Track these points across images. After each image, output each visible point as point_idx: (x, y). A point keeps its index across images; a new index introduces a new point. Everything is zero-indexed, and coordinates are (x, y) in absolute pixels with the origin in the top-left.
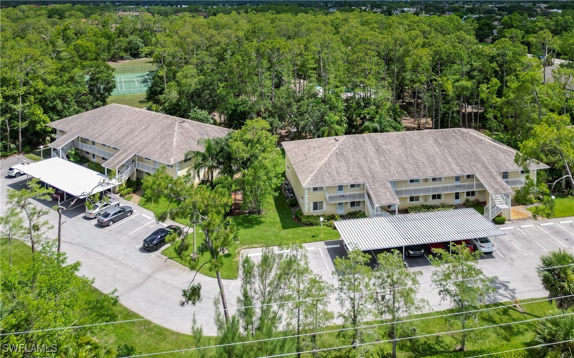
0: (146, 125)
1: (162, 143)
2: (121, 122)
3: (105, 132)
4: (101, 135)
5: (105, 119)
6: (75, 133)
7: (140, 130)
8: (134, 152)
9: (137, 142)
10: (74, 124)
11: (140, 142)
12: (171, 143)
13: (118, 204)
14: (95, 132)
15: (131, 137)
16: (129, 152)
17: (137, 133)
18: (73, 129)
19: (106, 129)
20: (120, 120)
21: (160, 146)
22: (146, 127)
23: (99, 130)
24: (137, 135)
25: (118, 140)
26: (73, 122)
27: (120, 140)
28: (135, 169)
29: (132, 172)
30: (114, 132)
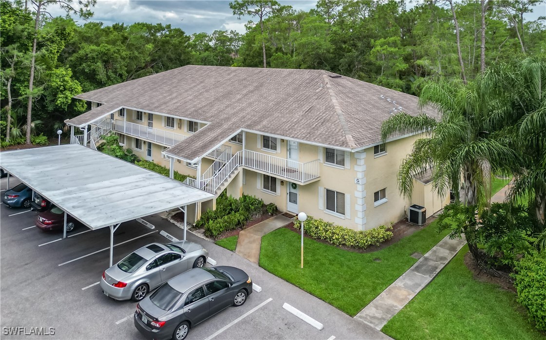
0: (255, 84)
1: (306, 108)
2: (202, 84)
3: (172, 99)
4: (165, 103)
5: (173, 83)
6: (117, 104)
7: (245, 92)
8: (238, 127)
9: (242, 110)
10: (118, 92)
11: (249, 110)
12: (331, 108)
13: (204, 258)
14: (154, 101)
15: (228, 103)
16: (225, 126)
17: (239, 97)
18: (114, 99)
19: (174, 95)
20: (202, 82)
21: (301, 113)
22: (257, 88)
23: (161, 97)
24: (240, 99)
25: (201, 108)
26: (118, 91)
27: (204, 109)
28: (240, 169)
29: (233, 176)
30: (190, 98)
